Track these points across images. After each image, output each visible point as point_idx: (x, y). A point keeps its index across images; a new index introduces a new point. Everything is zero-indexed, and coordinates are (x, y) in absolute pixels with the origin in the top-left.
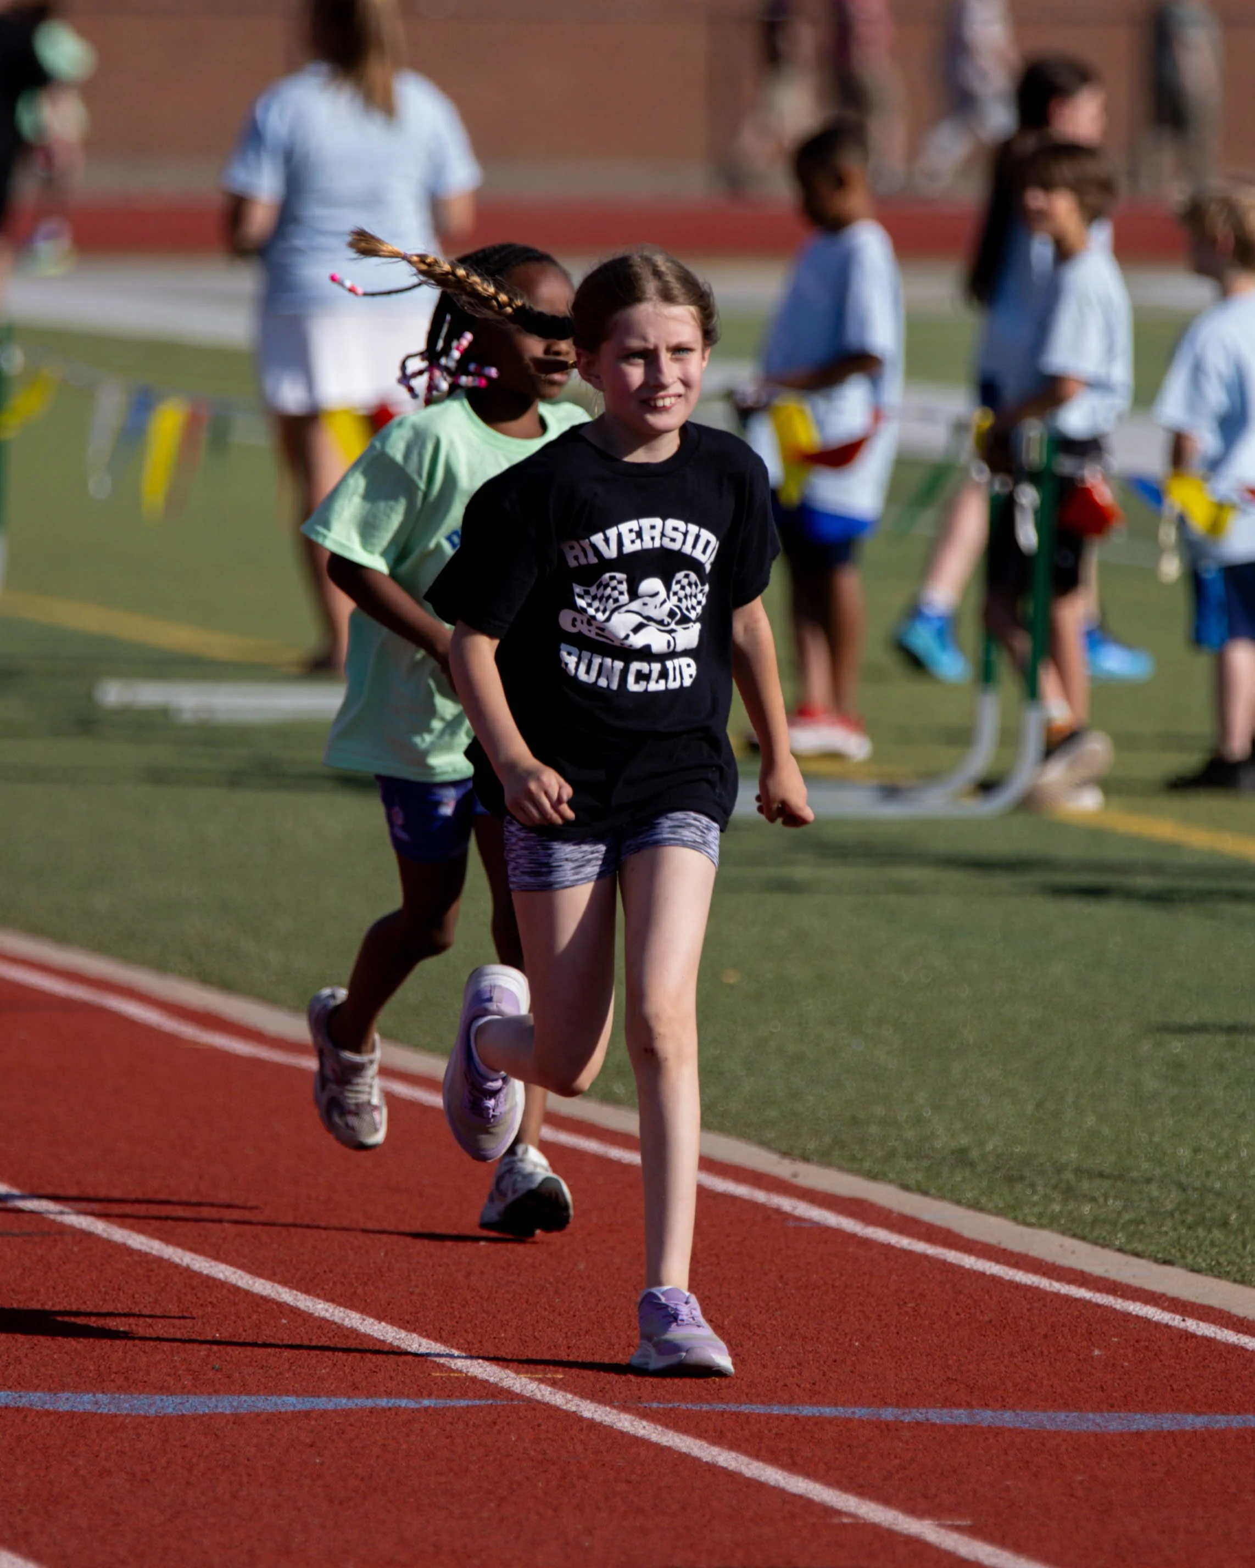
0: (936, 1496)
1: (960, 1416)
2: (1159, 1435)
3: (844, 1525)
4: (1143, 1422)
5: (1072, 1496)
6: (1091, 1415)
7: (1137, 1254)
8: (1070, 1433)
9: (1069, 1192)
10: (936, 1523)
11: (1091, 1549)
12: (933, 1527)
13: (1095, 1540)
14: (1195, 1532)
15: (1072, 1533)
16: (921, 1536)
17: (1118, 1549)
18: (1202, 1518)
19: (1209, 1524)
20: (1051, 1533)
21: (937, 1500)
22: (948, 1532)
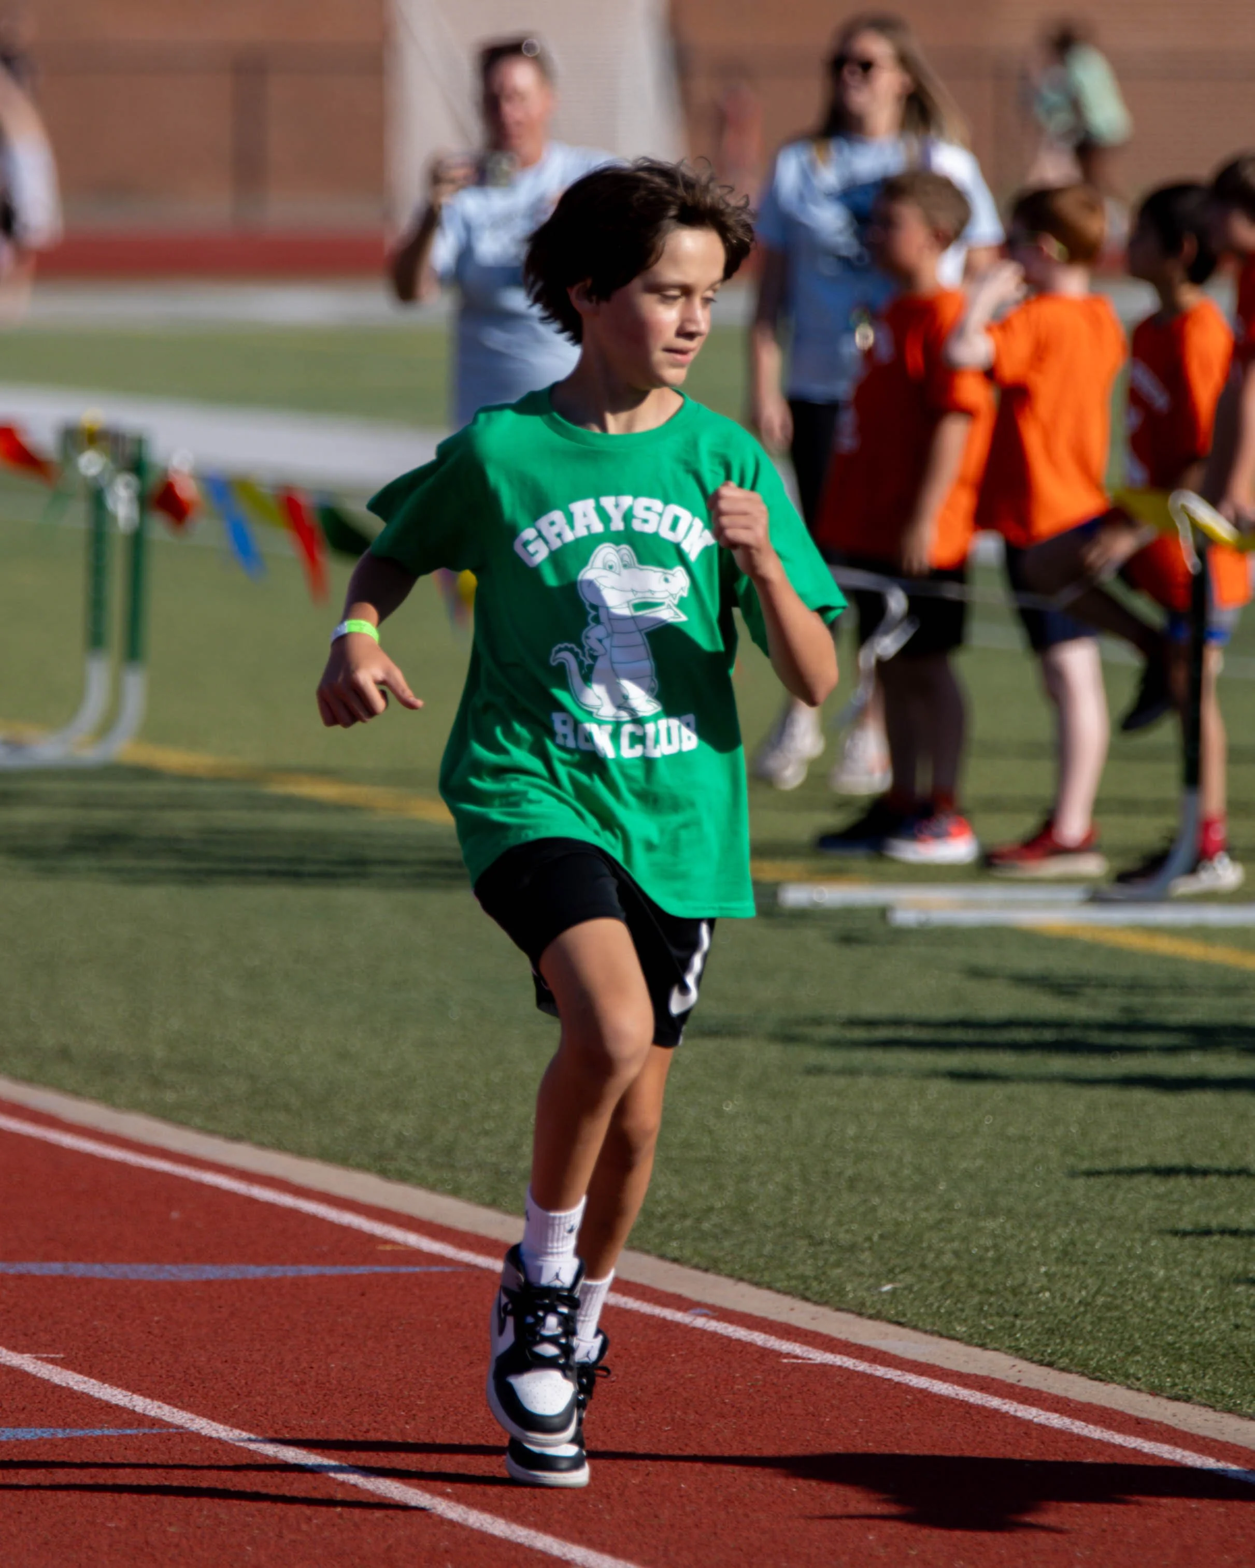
0: (34, 1334)
1: (56, 1268)
2: (223, 1283)
4: (211, 1272)
5: (150, 1333)
6: (168, 1267)
7: (212, 1133)
8: (149, 1282)
9: (156, 1082)
10: (34, 1356)
11: (164, 1376)
12: (31, 1359)
13: (169, 1369)
14: (253, 1361)
15: (149, 1363)
16: (20, 1366)
17: (187, 1376)
18: (259, 1350)
19: (265, 1356)
20: (131, 1364)
21: (35, 1337)
22: (44, 1363)
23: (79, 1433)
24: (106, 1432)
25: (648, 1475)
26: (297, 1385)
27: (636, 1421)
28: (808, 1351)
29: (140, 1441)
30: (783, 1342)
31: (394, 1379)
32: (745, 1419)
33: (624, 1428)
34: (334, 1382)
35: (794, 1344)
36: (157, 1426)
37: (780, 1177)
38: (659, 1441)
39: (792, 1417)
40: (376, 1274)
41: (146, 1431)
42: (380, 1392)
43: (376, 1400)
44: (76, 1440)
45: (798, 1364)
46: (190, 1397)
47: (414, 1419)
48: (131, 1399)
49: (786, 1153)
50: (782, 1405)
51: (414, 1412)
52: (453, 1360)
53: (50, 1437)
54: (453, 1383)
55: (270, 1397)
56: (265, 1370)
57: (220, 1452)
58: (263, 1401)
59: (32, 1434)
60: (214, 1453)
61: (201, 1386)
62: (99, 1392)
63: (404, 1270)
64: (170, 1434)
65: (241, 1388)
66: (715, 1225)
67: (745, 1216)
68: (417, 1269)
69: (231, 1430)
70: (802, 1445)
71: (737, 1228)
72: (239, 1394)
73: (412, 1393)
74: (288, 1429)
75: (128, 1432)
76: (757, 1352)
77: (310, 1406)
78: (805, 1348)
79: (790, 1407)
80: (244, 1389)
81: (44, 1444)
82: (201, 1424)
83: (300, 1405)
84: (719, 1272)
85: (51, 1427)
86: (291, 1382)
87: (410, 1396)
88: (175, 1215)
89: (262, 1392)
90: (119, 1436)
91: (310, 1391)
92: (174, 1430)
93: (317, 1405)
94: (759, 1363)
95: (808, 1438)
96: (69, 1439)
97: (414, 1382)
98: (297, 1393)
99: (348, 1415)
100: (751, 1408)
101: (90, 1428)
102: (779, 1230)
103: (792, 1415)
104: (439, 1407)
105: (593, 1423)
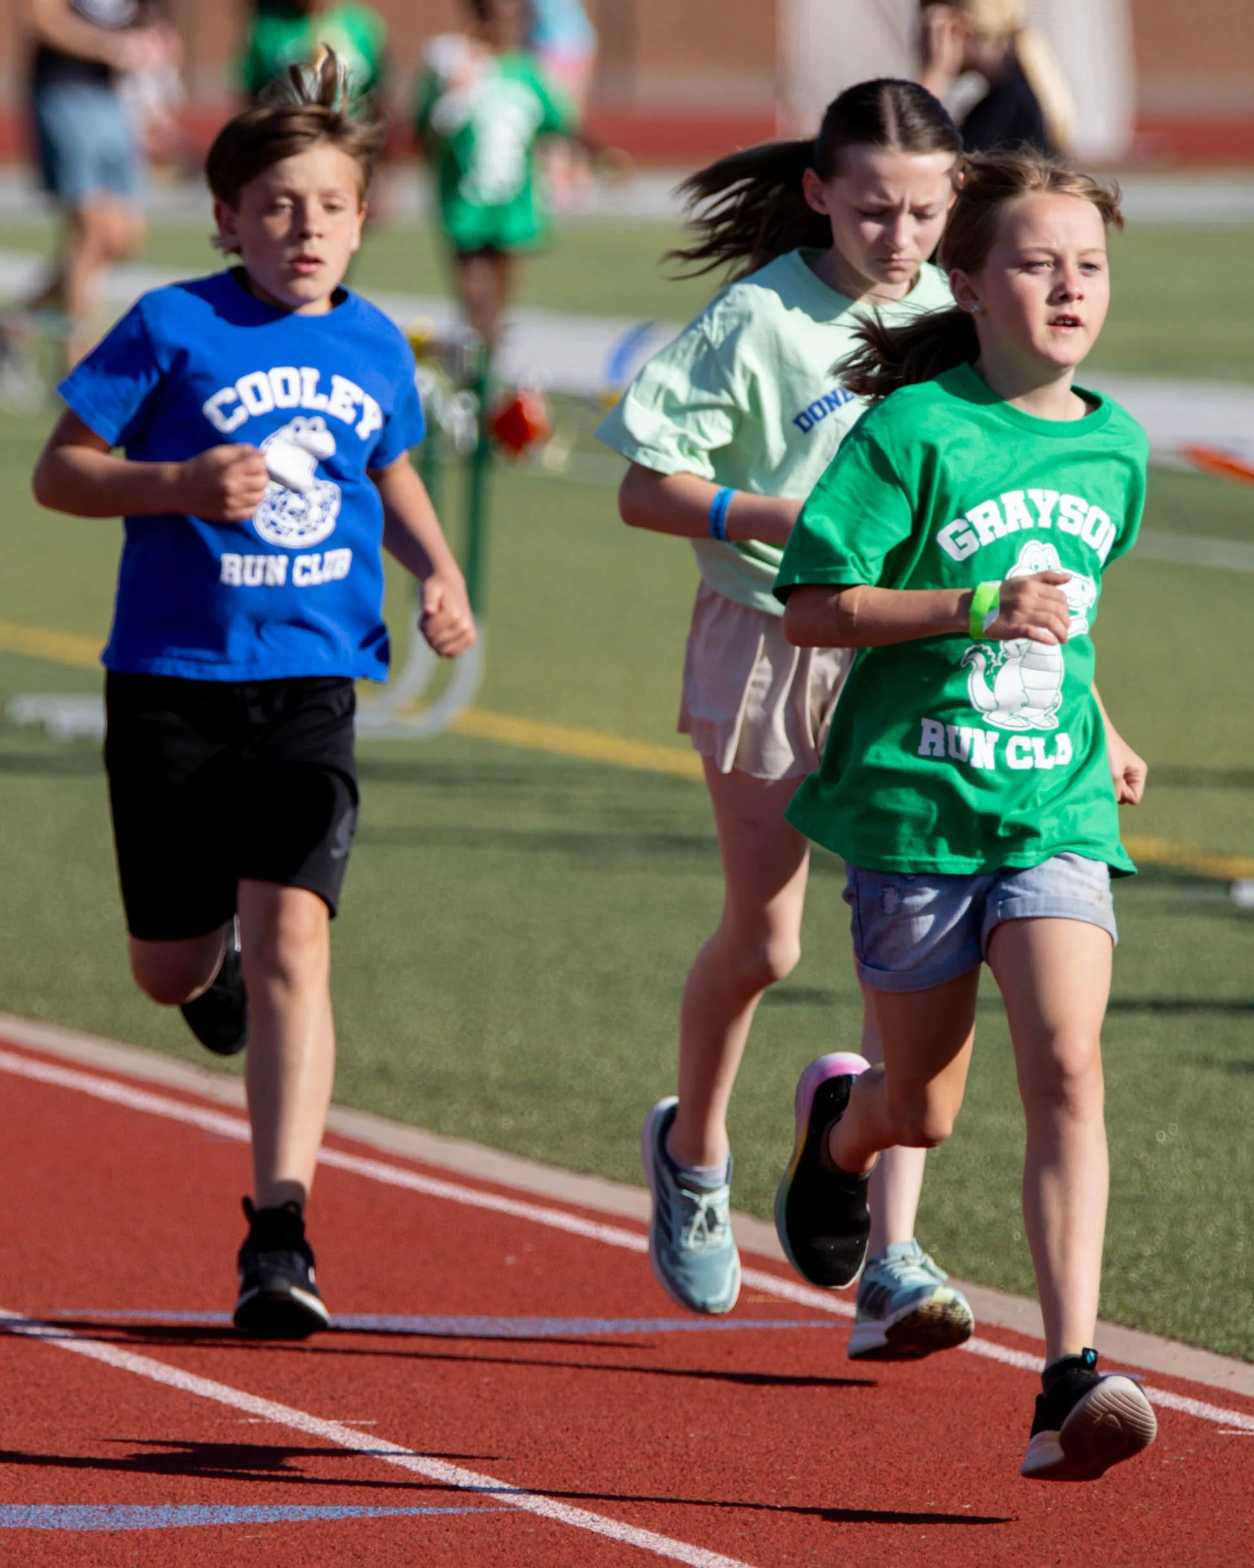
0: (343, 1397)
1: (369, 1319)
3: (251, 1425)
4: (552, 1326)
5: (478, 1396)
6: (501, 1320)
7: (555, 1164)
8: (479, 1336)
9: (491, 1106)
10: (342, 1422)
11: (494, 1446)
12: (338, 1426)
13: (500, 1438)
14: (599, 1430)
15: (477, 1432)
16: (325, 1435)
17: (521, 1448)
18: (607, 1417)
19: (614, 1424)
20: (455, 1433)
21: (344, 1402)
22: (354, 1431)
23: (393, 1512)
24: (425, 1511)
25: (1058, 1562)
26: (648, 1458)
27: (1045, 1500)
28: (1248, 1421)
29: (465, 1522)
30: (1221, 1411)
31: (763, 1451)
32: (1174, 1499)
33: (1032, 1509)
34: (693, 1454)
35: (1232, 1413)
36: (484, 1504)
37: (1221, 1220)
38: (1073, 1524)
39: (1229, 1497)
40: (745, 1330)
41: (472, 1509)
42: (747, 1466)
43: (742, 1474)
44: (390, 1520)
45: (1237, 1436)
46: (524, 1471)
47: (786, 1497)
48: (454, 1473)
49: (1230, 1190)
50: (1217, 1483)
51: (786, 1489)
52: (834, 1430)
53: (359, 1516)
54: (832, 1456)
55: (618, 1471)
56: (612, 1439)
57: (558, 1534)
58: (610, 1475)
59: (339, 1512)
60: (551, 1536)
61: (538, 1459)
62: (417, 1465)
63: (777, 1325)
64: (499, 1513)
65: (584, 1461)
66: (1143, 1276)
67: (1179, 1266)
68: (794, 1325)
69: (572, 1509)
70: (1240, 1529)
71: (1170, 1279)
72: (581, 1468)
73: (784, 1467)
74: (639, 1508)
75: (451, 1510)
76: (1189, 1422)
77: (664, 1482)
78: (1246, 1418)
79: (1226, 1485)
80: (588, 1462)
81: (352, 1524)
82: (537, 1502)
83: (652, 1480)
84: (1147, 1330)
85: (360, 1504)
86: (643, 1453)
87: (781, 1471)
88: (510, 1260)
89: (609, 1466)
90: (439, 1515)
91: (665, 1465)
92: (505, 1509)
93: (673, 1481)
94: (1192, 1435)
95: (1247, 1521)
96: (380, 1518)
97: (788, 1454)
98: (650, 1468)
99: (710, 1492)
100: (1180, 1486)
101: (406, 1506)
102: (1219, 1281)
103: (1229, 1494)
104: (817, 1483)
105: (996, 1503)
